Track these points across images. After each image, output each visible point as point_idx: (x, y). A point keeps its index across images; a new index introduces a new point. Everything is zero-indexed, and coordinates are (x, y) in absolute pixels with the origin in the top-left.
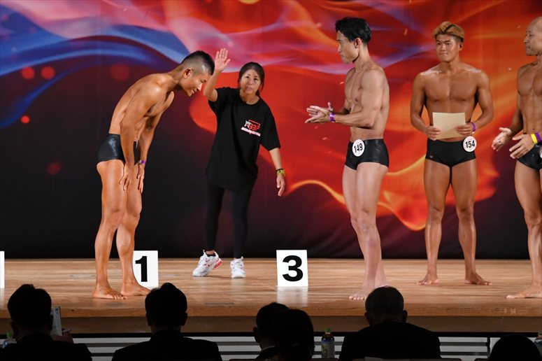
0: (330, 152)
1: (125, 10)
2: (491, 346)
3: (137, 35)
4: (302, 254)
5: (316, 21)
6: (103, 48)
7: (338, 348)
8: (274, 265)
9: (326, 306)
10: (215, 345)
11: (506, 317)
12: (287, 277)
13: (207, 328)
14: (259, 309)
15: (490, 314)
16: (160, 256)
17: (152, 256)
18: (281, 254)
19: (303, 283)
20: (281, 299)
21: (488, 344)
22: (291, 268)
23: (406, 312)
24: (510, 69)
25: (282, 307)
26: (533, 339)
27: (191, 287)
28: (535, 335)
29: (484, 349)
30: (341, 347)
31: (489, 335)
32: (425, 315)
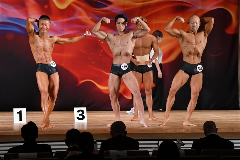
0: (95, 68)
1: (12, 11)
2: (159, 145)
3: (17, 21)
4: (84, 109)
5: (89, 16)
6: (3, 27)
7: (99, 146)
8: (73, 114)
9: (94, 130)
10: (49, 146)
11: (165, 133)
12: (78, 118)
13: (46, 139)
14: (67, 131)
15: (159, 132)
16: (27, 111)
17: (24, 110)
18: (76, 109)
19: (85, 121)
20: (76, 127)
21: (158, 144)
22: (80, 115)
23: (126, 132)
24: (165, 35)
25: (76, 130)
26: (175, 142)
27: (40, 123)
28: (176, 140)
29: (156, 146)
30: (100, 146)
31: (158, 140)
32: (133, 133)
